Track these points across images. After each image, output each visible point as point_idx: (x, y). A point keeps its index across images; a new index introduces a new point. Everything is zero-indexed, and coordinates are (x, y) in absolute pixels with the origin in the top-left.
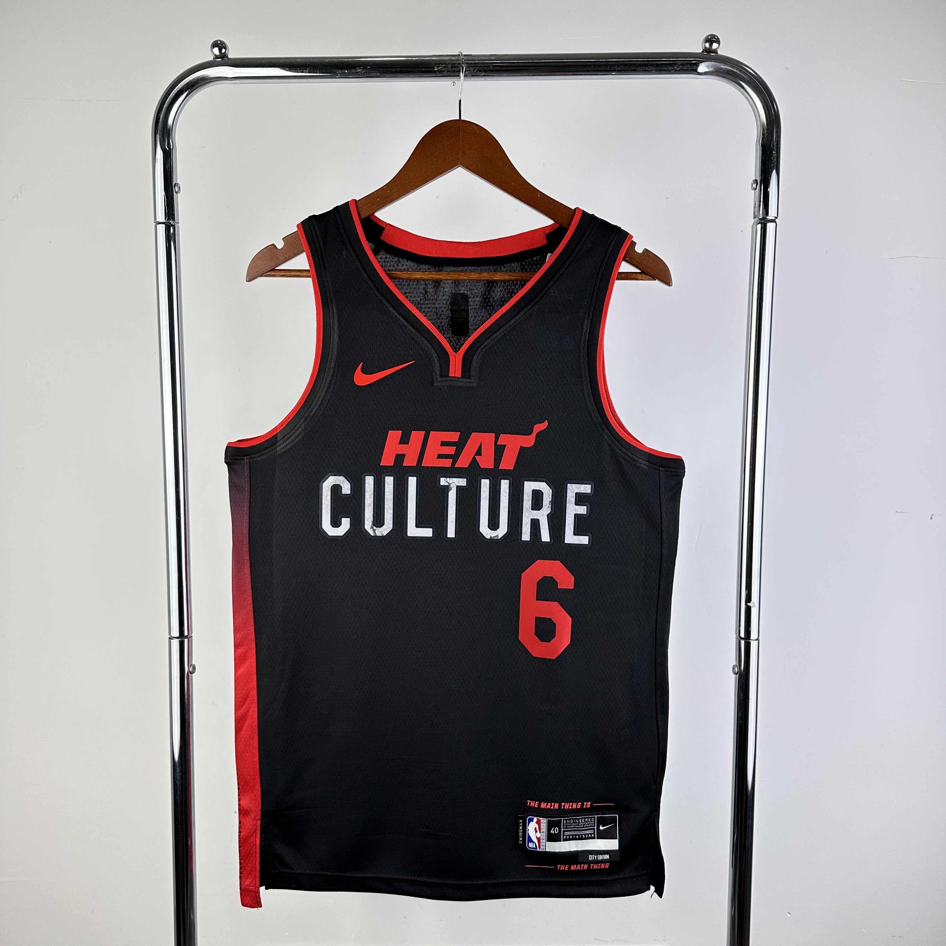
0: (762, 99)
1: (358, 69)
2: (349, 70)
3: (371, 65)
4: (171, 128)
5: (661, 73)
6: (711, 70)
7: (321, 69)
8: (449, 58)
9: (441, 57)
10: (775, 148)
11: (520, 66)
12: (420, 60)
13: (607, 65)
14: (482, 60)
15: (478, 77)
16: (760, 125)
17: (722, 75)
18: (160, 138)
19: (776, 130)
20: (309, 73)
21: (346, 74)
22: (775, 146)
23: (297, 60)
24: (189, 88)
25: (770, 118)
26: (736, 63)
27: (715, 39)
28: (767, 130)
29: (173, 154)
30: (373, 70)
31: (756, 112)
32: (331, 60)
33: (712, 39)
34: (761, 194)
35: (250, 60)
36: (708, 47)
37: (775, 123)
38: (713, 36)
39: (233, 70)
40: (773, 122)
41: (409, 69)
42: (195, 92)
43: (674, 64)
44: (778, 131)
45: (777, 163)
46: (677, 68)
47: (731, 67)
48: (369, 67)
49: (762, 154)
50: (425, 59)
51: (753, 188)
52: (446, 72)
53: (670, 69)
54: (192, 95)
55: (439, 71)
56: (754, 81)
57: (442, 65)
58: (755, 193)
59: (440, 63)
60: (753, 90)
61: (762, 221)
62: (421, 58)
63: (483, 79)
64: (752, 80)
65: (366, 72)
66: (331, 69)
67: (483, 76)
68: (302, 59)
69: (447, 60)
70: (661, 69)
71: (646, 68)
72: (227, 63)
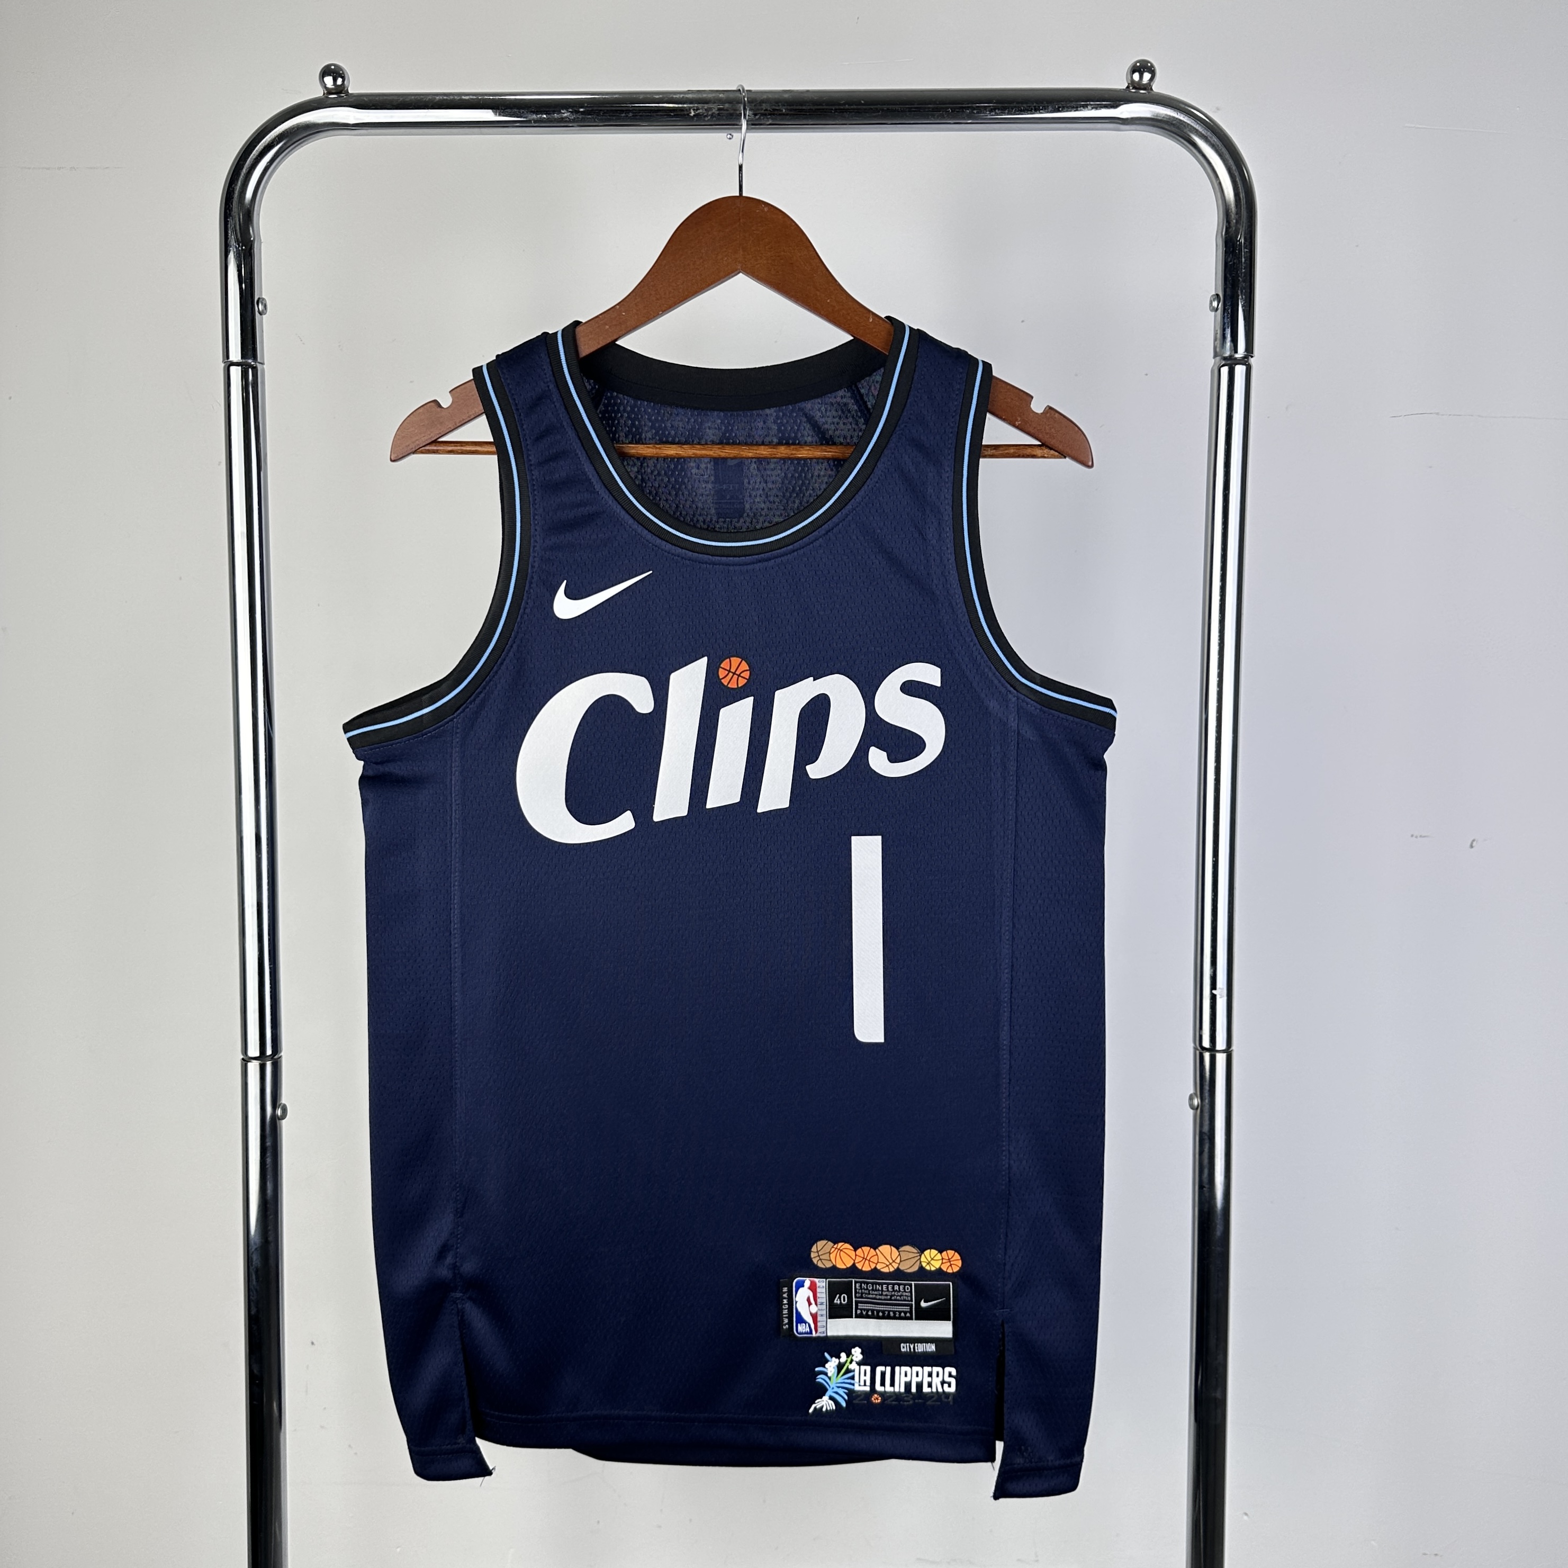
1: (564, 113)
2: (549, 114)
3: (587, 107)
4: (251, 207)
10: (1247, 244)
16: (1224, 208)
18: (233, 224)
19: (1249, 217)
21: (543, 120)
22: (1249, 240)
23: (463, 97)
24: (282, 142)
25: (1240, 197)
26: (1183, 106)
27: (1148, 67)
28: (1235, 214)
29: (255, 246)
30: (589, 114)
31: (1216, 184)
33: (1142, 67)
34: (1224, 317)
36: (1137, 80)
37: (1246, 204)
38: (1144, 62)
39: (355, 112)
40: (1244, 202)
44: (1252, 217)
45: (1251, 267)
47: (1175, 111)
48: (582, 110)
49: (1226, 252)
50: (675, 96)
51: (1212, 308)
52: (709, 117)
55: (698, 120)
56: (1211, 134)
57: (702, 106)
58: (1215, 316)
59: (700, 104)
60: (1210, 147)
61: (1228, 362)
64: (1208, 132)
65: (578, 118)
66: (520, 112)
68: (471, 96)
69: (710, 100)
72: (345, 102)
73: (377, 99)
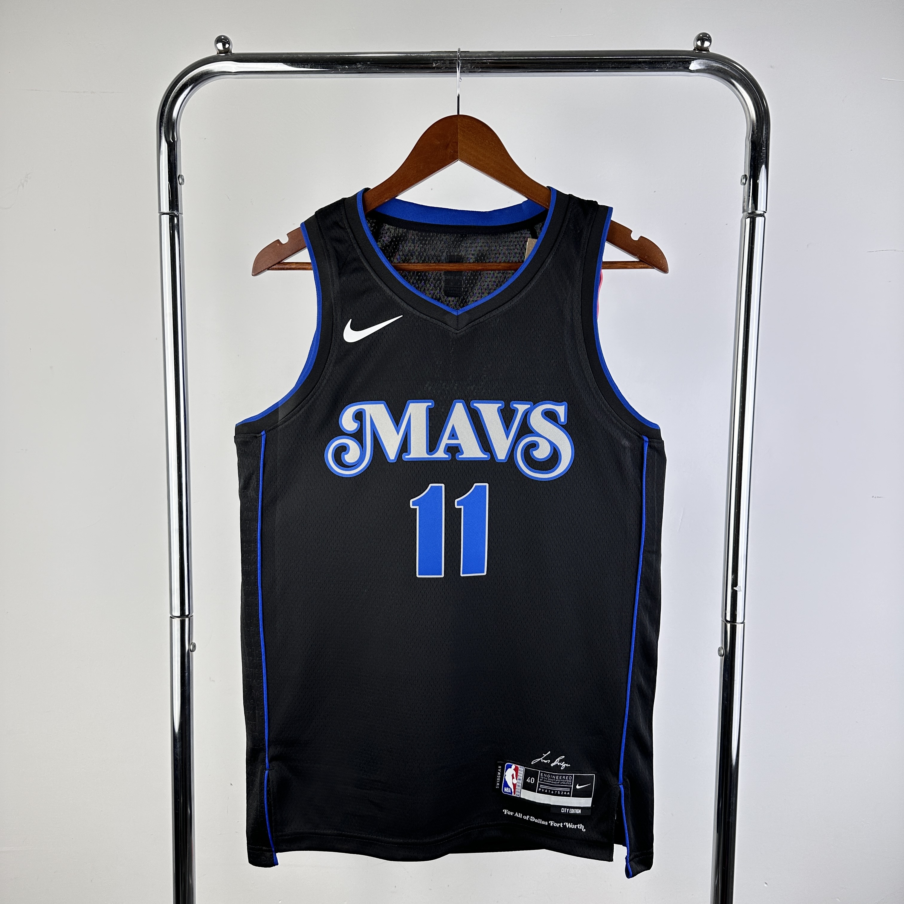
0: (752, 97)
1: (358, 65)
2: (349, 66)
3: (371, 61)
4: (176, 120)
5: (654, 70)
6: (702, 67)
7: (322, 64)
8: (447, 54)
9: (439, 53)
10: (764, 144)
11: (516, 63)
12: (419, 56)
13: (601, 62)
14: (479, 57)
15: (475, 73)
16: (750, 122)
17: (713, 72)
18: (164, 131)
19: (766, 127)
20: (310, 68)
21: (346, 69)
22: (765, 142)
23: (299, 55)
24: (194, 82)
25: (760, 114)
26: (727, 61)
27: (707, 37)
28: (757, 127)
29: (177, 146)
30: (373, 66)
31: (746, 109)
32: (332, 56)
33: (704, 38)
34: (750, 188)
35: (253, 56)
36: (700, 45)
37: (764, 120)
38: (705, 34)
39: (236, 64)
40: (763, 119)
41: (408, 66)
42: (199, 86)
43: (667, 61)
44: (767, 128)
45: (766, 159)
46: (670, 65)
47: (722, 64)
48: (369, 63)
49: (752, 149)
50: (424, 55)
51: (742, 183)
52: (444, 68)
53: (663, 66)
54: (196, 89)
55: (438, 68)
56: (744, 79)
57: (440, 61)
58: (744, 188)
59: (439, 60)
60: (743, 88)
61: (752, 216)
62: (420, 55)
63: (480, 75)
64: (743, 77)
65: (367, 68)
66: (332, 64)
67: (480, 72)
68: (303, 55)
69: (445, 57)
70: (654, 66)
71: (640, 65)
72: (230, 58)
73: (248, 56)
